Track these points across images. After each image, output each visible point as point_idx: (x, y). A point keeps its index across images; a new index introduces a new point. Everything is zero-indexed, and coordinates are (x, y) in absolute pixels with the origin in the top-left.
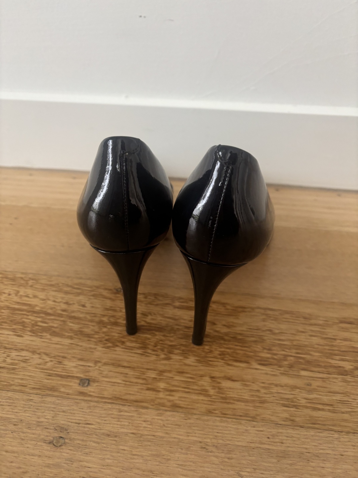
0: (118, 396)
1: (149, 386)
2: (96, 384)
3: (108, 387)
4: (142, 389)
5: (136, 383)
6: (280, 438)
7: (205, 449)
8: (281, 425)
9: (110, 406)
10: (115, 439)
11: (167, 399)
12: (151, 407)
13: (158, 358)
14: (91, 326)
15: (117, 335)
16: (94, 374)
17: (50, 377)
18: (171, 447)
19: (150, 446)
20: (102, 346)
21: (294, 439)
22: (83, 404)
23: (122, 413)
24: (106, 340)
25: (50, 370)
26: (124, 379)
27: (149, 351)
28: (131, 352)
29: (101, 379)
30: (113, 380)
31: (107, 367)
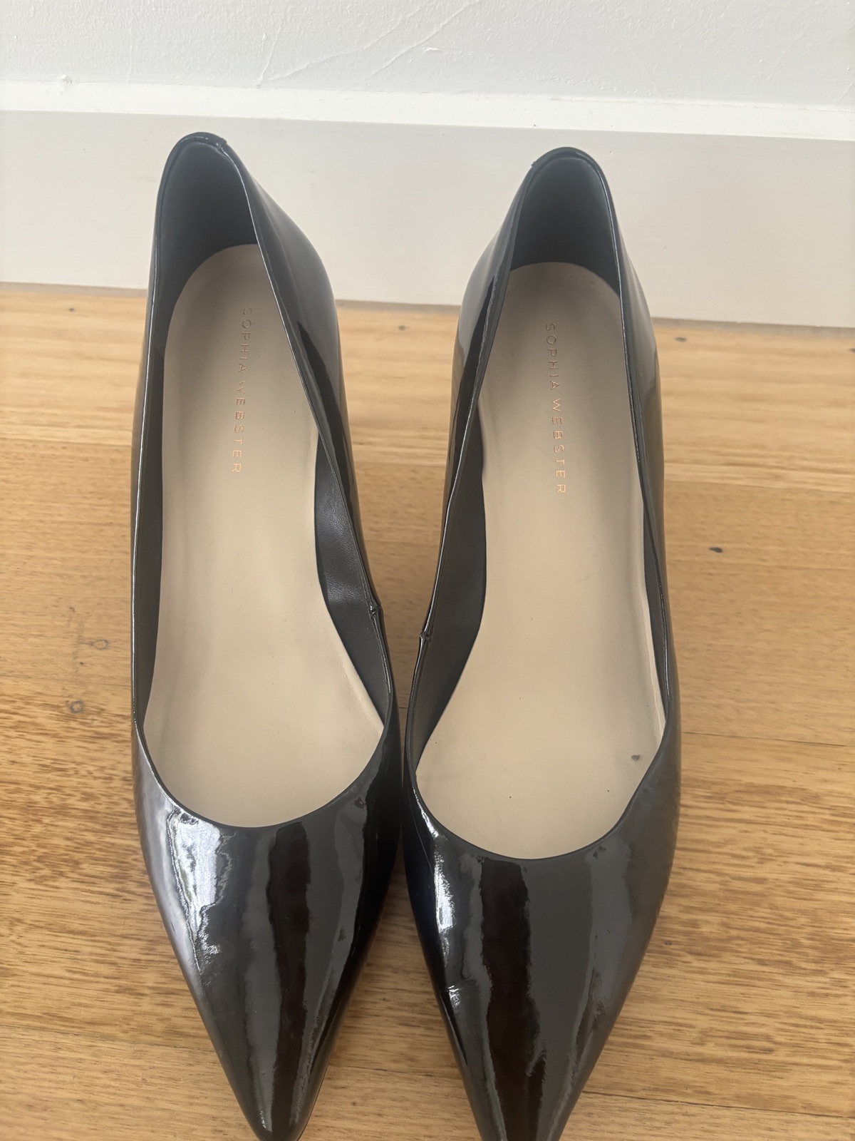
0: (54, 1012)
1: (123, 982)
2: (11, 981)
3: (35, 988)
4: (107, 990)
5: (96, 975)
6: (379, 1102)
7: (221, 1134)
8: (385, 1071)
9: (36, 1036)
10: (44, 1114)
11: (156, 1015)
12: (121, 1035)
13: (150, 905)
14: (6, 821)
15: (64, 843)
16: (7, 955)
18: (153, 1131)
19: (112, 1128)
20: (29, 876)
21: (407, 1104)
23: (62, 1054)
24: (39, 860)
26: (69, 964)
27: (131, 886)
28: (92, 892)
29: (22, 968)
30: (48, 970)
31: (36, 936)
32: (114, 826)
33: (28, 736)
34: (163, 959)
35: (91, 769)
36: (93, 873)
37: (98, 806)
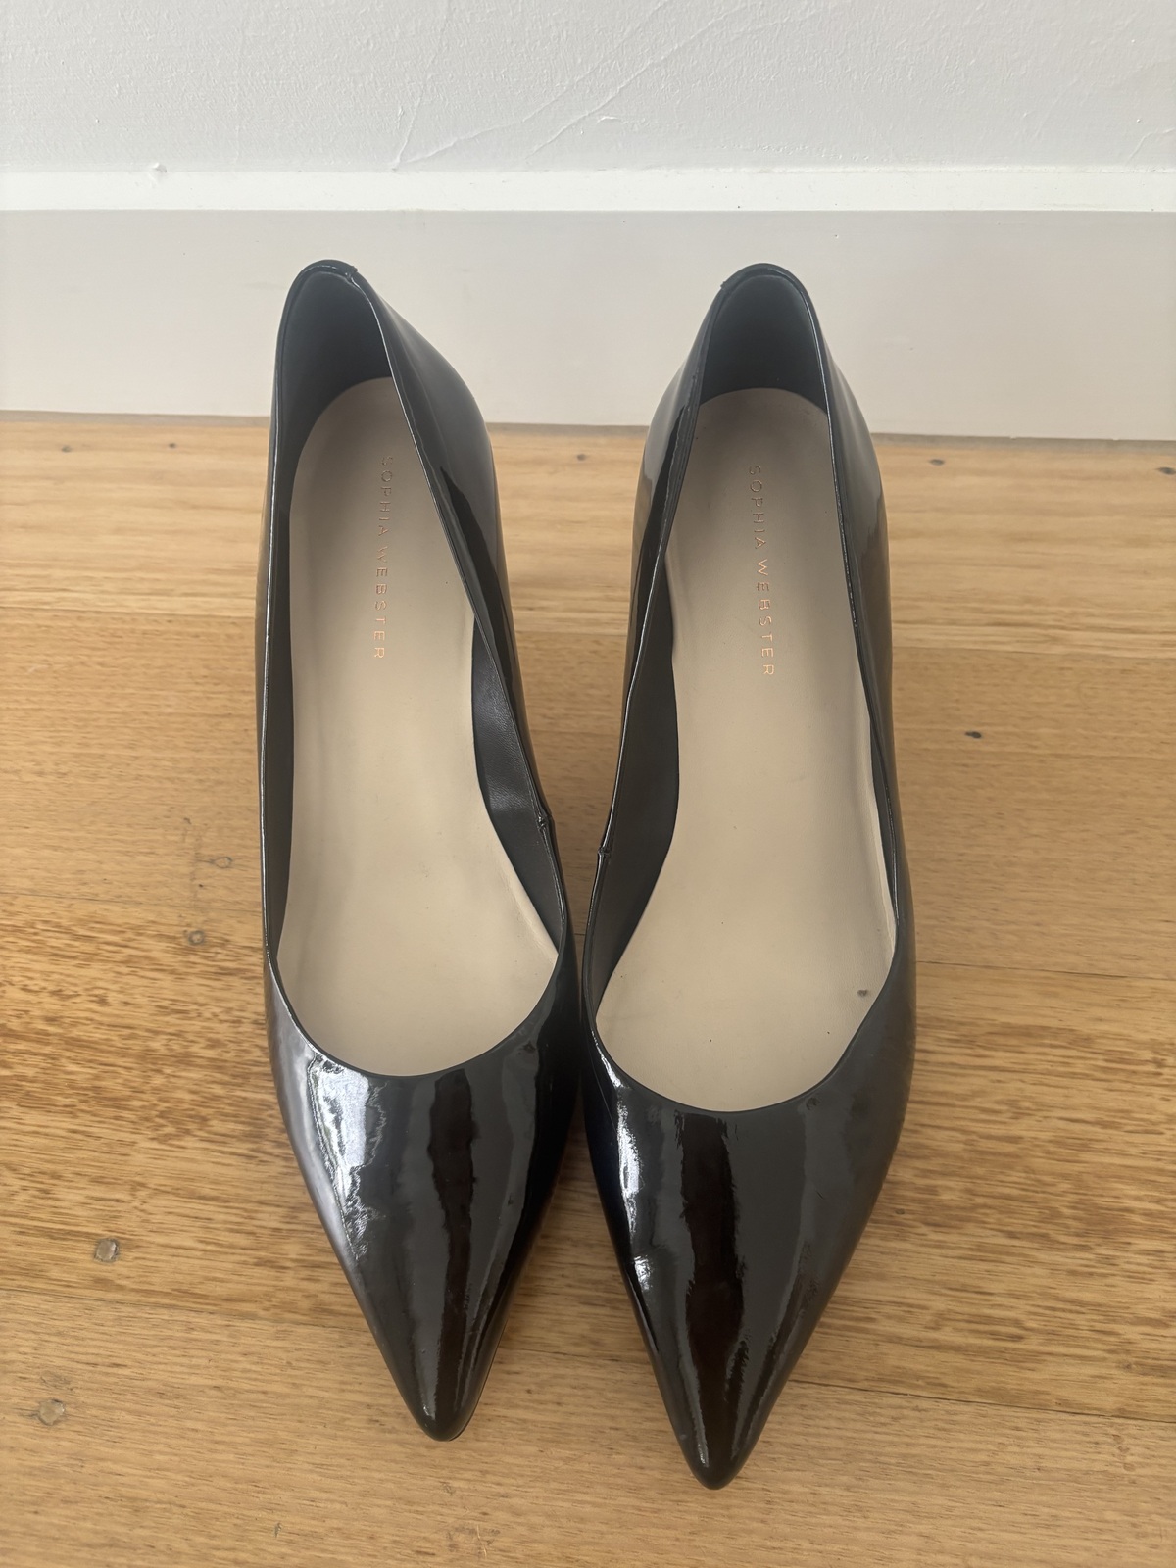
0: (185, 1287)
1: (262, 1254)
2: (135, 1253)
3: (162, 1261)
4: (245, 1263)
5: (232, 1246)
6: (557, 1389)
7: (377, 1425)
8: (565, 1354)
9: (165, 1315)
10: (176, 1402)
11: (300, 1290)
12: (262, 1313)
13: (289, 1167)
14: (122, 1071)
15: (188, 1097)
16: (129, 1224)
17: (24, 1238)
18: (300, 1421)
19: (253, 1418)
20: (151, 1134)
21: (590, 1392)
22: (105, 1313)
23: (195, 1334)
24: (162, 1115)
25: (22, 1217)
26: (201, 1234)
27: (268, 1146)
28: (223, 1152)
29: (148, 1239)
30: (177, 1240)
31: (162, 1201)
32: (246, 1077)
33: (142, 973)
34: (307, 1229)
35: (217, 1010)
36: (224, 1131)
37: (225, 1054)
